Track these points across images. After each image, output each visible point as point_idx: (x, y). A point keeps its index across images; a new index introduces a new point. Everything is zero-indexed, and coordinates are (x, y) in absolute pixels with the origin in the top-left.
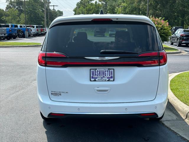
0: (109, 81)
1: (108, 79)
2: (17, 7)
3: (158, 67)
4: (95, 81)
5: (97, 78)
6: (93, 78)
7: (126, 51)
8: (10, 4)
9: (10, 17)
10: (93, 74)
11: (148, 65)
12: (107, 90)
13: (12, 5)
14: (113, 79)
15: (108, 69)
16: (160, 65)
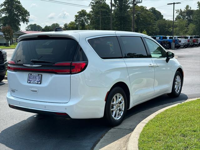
0: (37, 83)
1: (37, 82)
2: (187, 17)
3: (69, 75)
4: (30, 83)
5: (31, 81)
6: (29, 81)
7: (45, 61)
8: (179, 14)
9: (177, 28)
10: (30, 78)
11: (63, 73)
12: (36, 91)
13: (182, 15)
14: (39, 83)
15: (38, 74)
16: (71, 74)
